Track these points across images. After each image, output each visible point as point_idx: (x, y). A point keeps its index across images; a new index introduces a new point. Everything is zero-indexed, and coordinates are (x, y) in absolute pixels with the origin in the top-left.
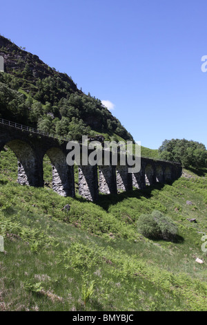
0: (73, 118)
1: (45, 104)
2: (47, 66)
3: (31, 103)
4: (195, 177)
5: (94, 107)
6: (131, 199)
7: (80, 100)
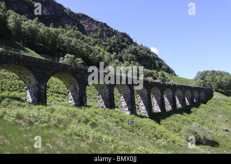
0: (132, 61)
1: (112, 54)
2: (112, 29)
3: (104, 54)
4: (224, 97)
5: (145, 53)
6: (176, 115)
7: (136, 49)
